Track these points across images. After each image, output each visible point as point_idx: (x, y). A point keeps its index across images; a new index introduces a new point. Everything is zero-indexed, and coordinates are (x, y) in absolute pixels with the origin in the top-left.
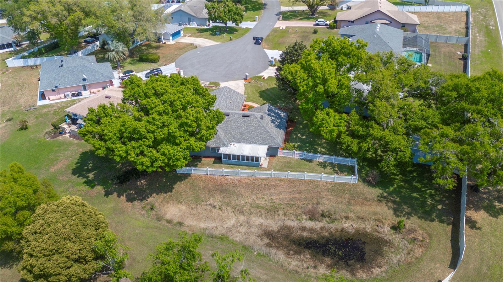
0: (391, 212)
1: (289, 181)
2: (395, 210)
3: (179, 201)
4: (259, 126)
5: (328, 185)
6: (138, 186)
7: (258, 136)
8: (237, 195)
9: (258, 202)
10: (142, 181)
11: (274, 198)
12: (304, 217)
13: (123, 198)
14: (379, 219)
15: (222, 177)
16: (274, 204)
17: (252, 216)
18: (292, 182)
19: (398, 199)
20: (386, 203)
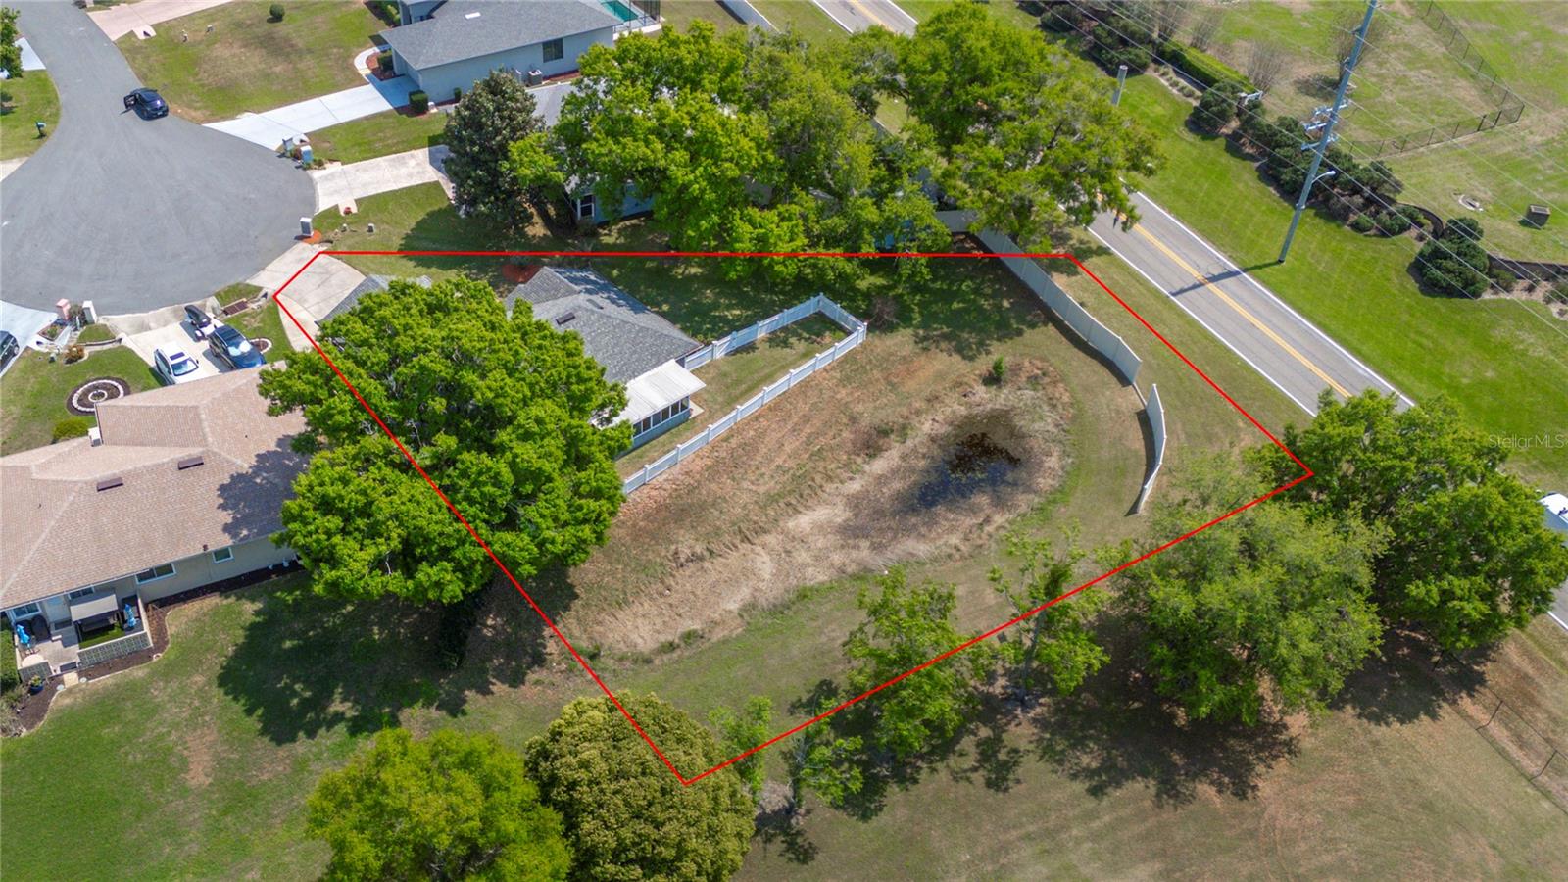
0: (956, 357)
1: (770, 409)
2: (959, 350)
3: (618, 602)
4: (615, 327)
5: (833, 373)
6: (493, 640)
7: (635, 352)
8: (713, 505)
9: (762, 490)
10: (490, 622)
11: (779, 461)
12: (859, 460)
13: (499, 688)
14: (957, 383)
15: (646, 490)
16: (791, 472)
17: (781, 524)
18: (775, 407)
19: (945, 330)
20: (937, 347)
